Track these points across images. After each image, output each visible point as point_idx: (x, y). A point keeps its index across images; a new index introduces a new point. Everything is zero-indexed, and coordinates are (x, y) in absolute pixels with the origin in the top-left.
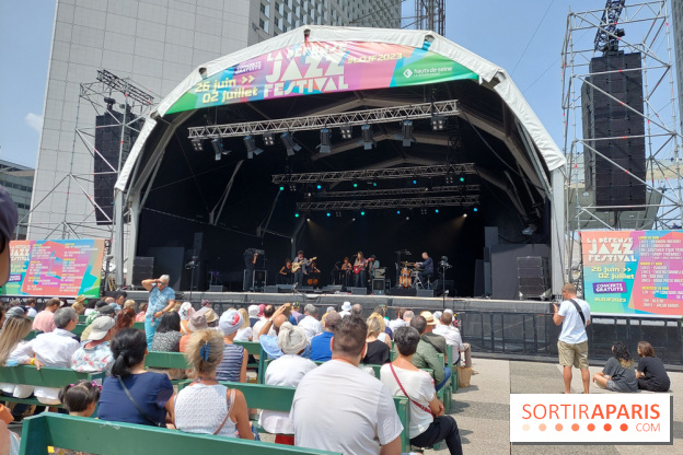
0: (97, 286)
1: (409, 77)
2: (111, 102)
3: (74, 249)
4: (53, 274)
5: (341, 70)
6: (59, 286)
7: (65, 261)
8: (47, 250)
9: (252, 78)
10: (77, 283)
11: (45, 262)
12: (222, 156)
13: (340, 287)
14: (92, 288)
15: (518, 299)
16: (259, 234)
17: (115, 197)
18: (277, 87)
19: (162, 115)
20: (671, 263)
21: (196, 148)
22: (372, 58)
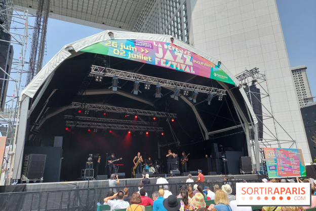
1: (216, 76)
5: (191, 64)
9: (147, 51)
15: (243, 174)
17: (21, 102)
18: (162, 61)
19: (76, 51)
20: (283, 159)
21: (97, 80)
22: (202, 63)
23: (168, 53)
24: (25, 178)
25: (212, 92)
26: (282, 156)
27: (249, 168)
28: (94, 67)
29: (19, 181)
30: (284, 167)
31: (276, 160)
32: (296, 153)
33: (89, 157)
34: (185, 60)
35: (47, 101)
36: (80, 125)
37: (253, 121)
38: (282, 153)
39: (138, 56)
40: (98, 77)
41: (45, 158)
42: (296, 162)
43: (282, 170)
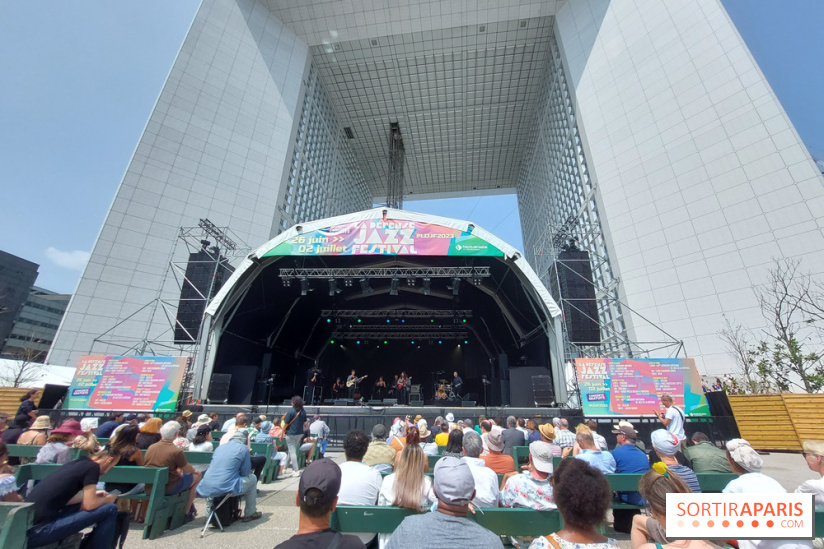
0: (174, 400)
1: (460, 250)
2: (206, 243)
3: (153, 365)
4: (127, 388)
5: (412, 241)
6: (131, 400)
7: (142, 376)
8: (124, 365)
9: (342, 239)
10: (151, 397)
11: (118, 377)
12: (308, 293)
13: (396, 400)
14: (170, 402)
15: (534, 406)
16: (296, 356)
17: (204, 320)
18: (363, 247)
19: (259, 257)
20: (629, 380)
21: (285, 285)
22: (433, 235)
23: (375, 232)
26: (629, 374)
28: (282, 271)
30: (633, 396)
31: (608, 381)
32: (674, 368)
34: (400, 237)
37: (548, 312)
38: (630, 369)
39: (328, 249)
40: (285, 282)
42: (672, 386)
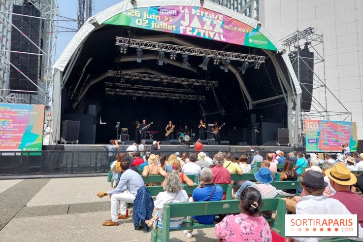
3: (9, 112)
5: (221, 31)
14: (34, 143)
15: (277, 146)
17: (54, 75)
18: (188, 29)
19: (100, 23)
20: (329, 133)
21: (121, 52)
22: (235, 29)
24: (63, 140)
25: (247, 59)
26: (328, 129)
27: (285, 140)
28: (118, 38)
29: (59, 142)
30: (329, 141)
31: (319, 133)
32: (348, 127)
33: (116, 124)
34: (213, 26)
35: (84, 70)
36: (120, 92)
37: (295, 91)
38: (329, 126)
39: (161, 25)
40: (122, 49)
41: (79, 124)
42: (346, 136)
43: (326, 144)
